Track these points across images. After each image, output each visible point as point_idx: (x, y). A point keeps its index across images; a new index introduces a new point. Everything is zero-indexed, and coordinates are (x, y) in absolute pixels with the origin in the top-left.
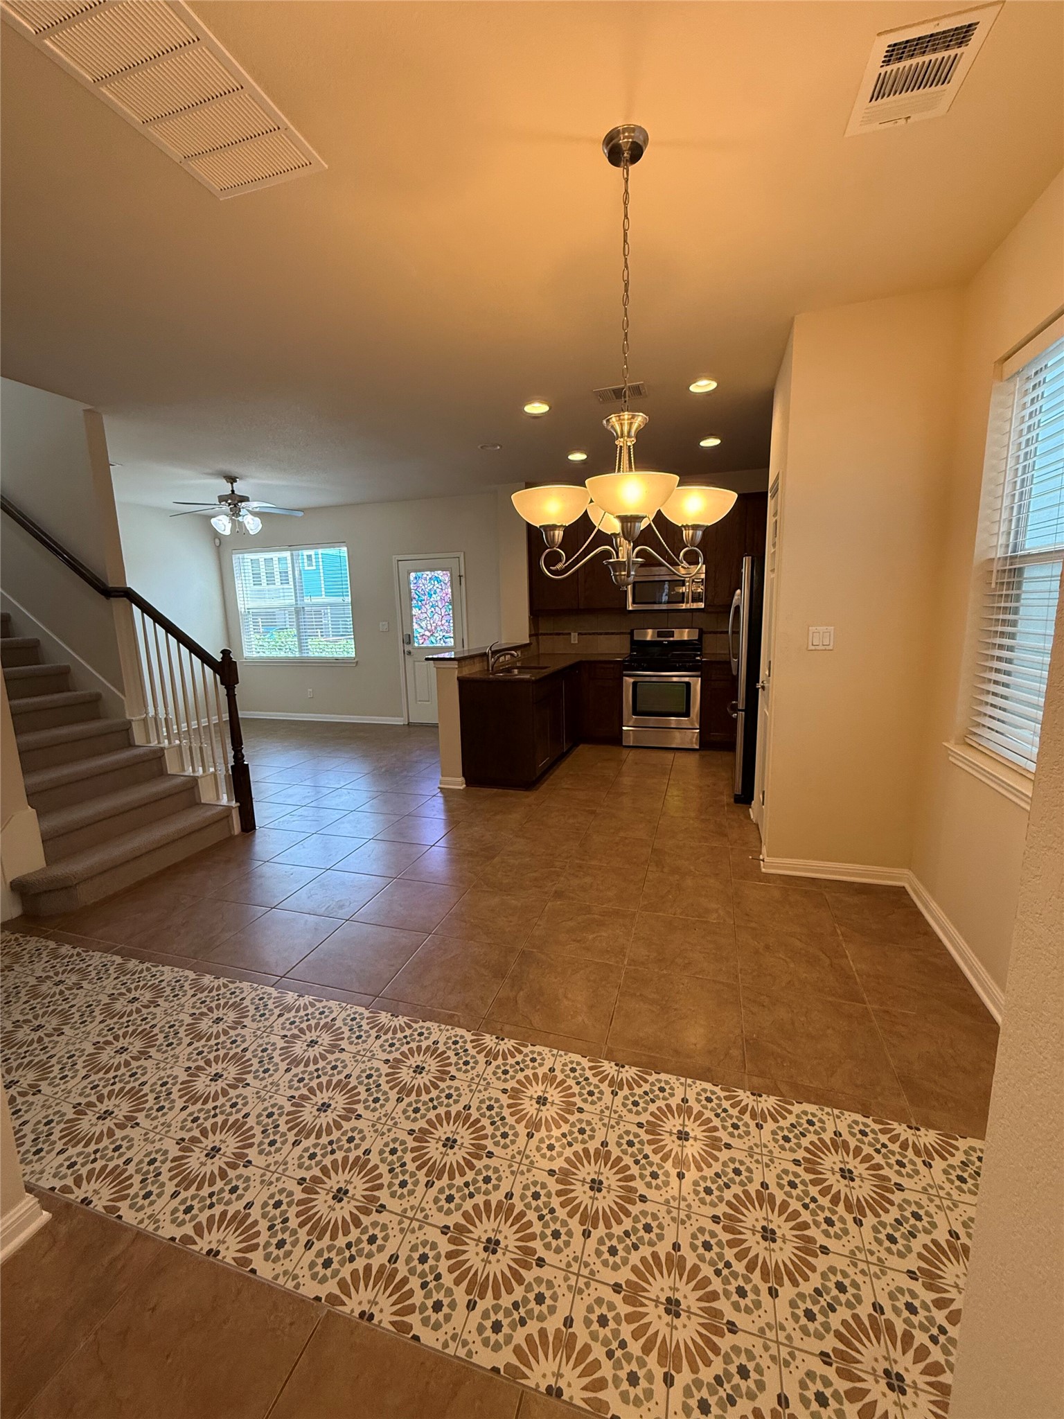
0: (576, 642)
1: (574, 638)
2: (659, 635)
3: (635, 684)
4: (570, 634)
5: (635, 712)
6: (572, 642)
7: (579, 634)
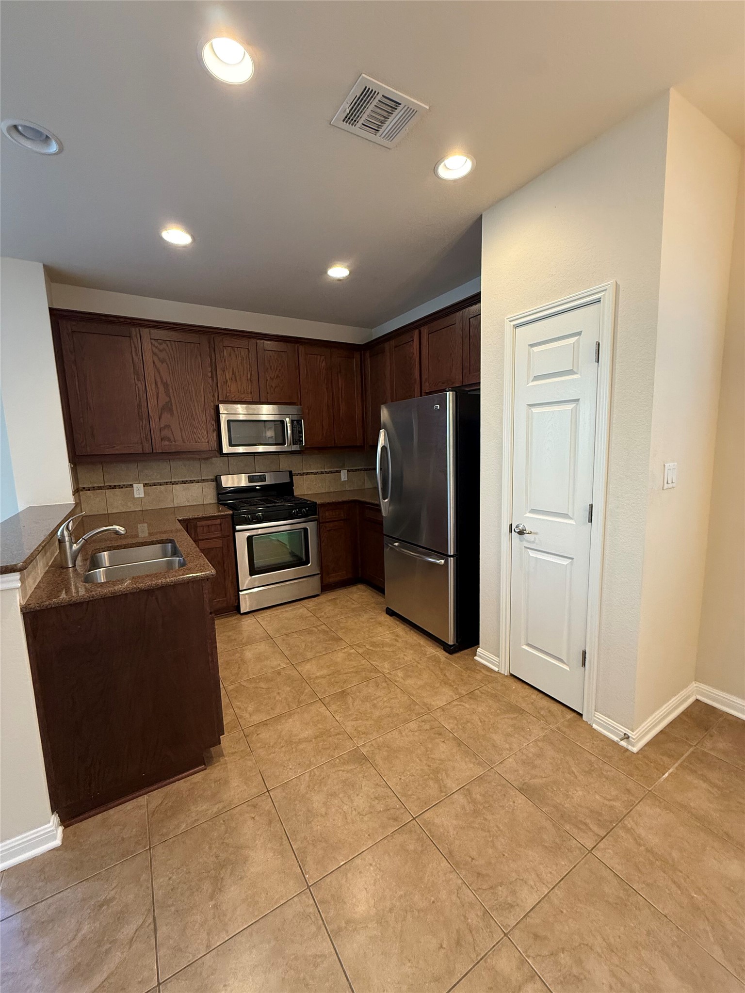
0: (142, 495)
1: (139, 490)
2: (251, 479)
3: (250, 539)
4: (131, 486)
5: (253, 571)
6: (136, 496)
7: (145, 485)
